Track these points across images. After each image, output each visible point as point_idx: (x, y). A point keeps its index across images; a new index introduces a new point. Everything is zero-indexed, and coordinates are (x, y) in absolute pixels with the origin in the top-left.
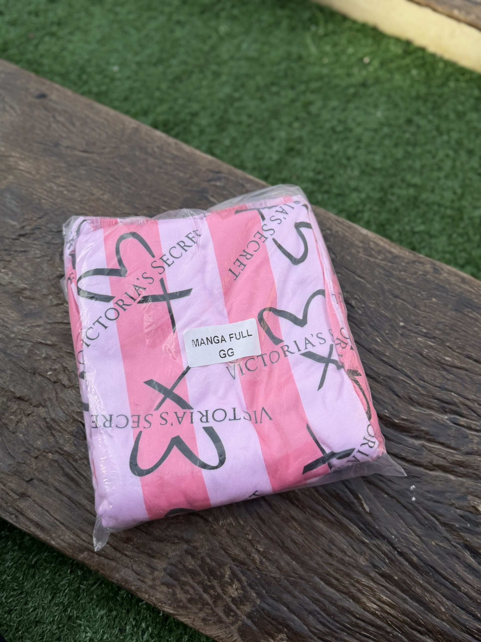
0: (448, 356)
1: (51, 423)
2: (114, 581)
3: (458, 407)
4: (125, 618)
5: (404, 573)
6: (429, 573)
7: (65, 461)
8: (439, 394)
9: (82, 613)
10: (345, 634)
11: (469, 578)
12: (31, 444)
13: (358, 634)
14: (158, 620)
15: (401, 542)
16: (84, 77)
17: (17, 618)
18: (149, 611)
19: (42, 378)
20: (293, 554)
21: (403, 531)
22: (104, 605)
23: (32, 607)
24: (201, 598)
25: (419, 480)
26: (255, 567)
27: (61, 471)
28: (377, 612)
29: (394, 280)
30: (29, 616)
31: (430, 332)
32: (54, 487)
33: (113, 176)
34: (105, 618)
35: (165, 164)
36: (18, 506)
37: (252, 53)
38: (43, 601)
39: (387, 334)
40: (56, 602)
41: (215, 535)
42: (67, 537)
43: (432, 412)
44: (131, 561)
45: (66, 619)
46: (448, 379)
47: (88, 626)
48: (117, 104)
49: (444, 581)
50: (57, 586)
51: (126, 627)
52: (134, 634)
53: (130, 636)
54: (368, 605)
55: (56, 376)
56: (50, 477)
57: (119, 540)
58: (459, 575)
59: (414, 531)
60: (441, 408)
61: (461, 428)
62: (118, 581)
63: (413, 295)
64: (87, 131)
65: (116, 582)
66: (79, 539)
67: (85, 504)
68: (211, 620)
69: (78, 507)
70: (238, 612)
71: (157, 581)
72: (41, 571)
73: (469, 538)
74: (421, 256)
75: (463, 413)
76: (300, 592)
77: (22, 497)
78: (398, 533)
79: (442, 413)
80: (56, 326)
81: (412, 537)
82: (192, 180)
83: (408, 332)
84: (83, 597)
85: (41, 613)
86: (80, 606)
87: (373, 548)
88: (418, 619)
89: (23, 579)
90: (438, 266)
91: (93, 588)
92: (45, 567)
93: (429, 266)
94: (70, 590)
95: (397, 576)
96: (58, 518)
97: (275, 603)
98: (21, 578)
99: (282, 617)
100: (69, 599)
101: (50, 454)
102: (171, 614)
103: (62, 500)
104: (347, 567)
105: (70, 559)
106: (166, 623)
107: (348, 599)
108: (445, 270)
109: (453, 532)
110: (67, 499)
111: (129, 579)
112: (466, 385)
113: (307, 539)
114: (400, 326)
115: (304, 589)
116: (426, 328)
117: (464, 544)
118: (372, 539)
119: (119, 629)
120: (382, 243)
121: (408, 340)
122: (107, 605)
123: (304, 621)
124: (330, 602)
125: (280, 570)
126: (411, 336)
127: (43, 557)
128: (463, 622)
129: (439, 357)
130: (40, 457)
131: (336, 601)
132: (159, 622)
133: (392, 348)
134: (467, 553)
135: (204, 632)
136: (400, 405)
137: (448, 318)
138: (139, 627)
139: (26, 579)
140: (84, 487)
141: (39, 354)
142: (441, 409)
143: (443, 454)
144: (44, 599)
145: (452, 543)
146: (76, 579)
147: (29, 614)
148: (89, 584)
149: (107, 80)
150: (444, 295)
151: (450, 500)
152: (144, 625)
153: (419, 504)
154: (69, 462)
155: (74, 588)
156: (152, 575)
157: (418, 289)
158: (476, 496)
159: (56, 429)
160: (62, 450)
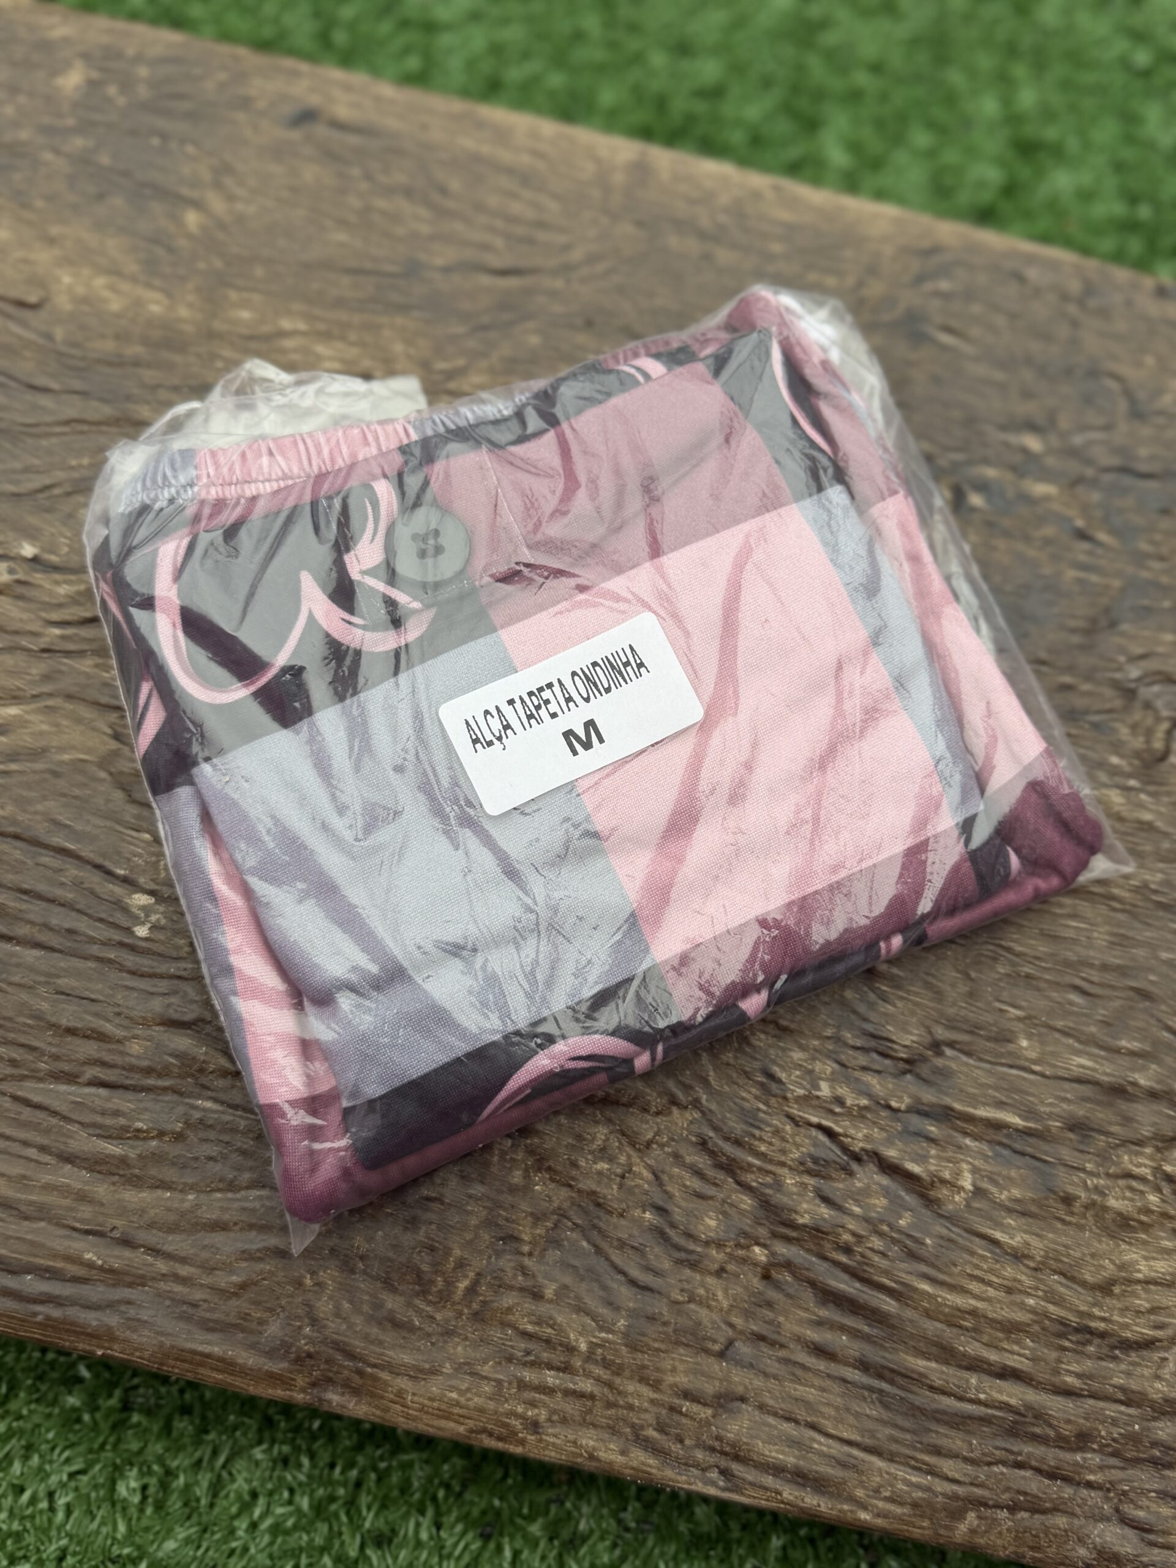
1: (729, 1151)
7: (814, 1258)
27: (811, 1292)
32: (806, 1345)
36: (719, 1438)
44: (1108, 1499)
56: (781, 1318)
66: (939, 1480)
69: (902, 1388)
77: (721, 1406)
96: (855, 1437)
110: (859, 1372)
111: (1122, 1551)
159: (750, 1165)
160: (792, 1225)
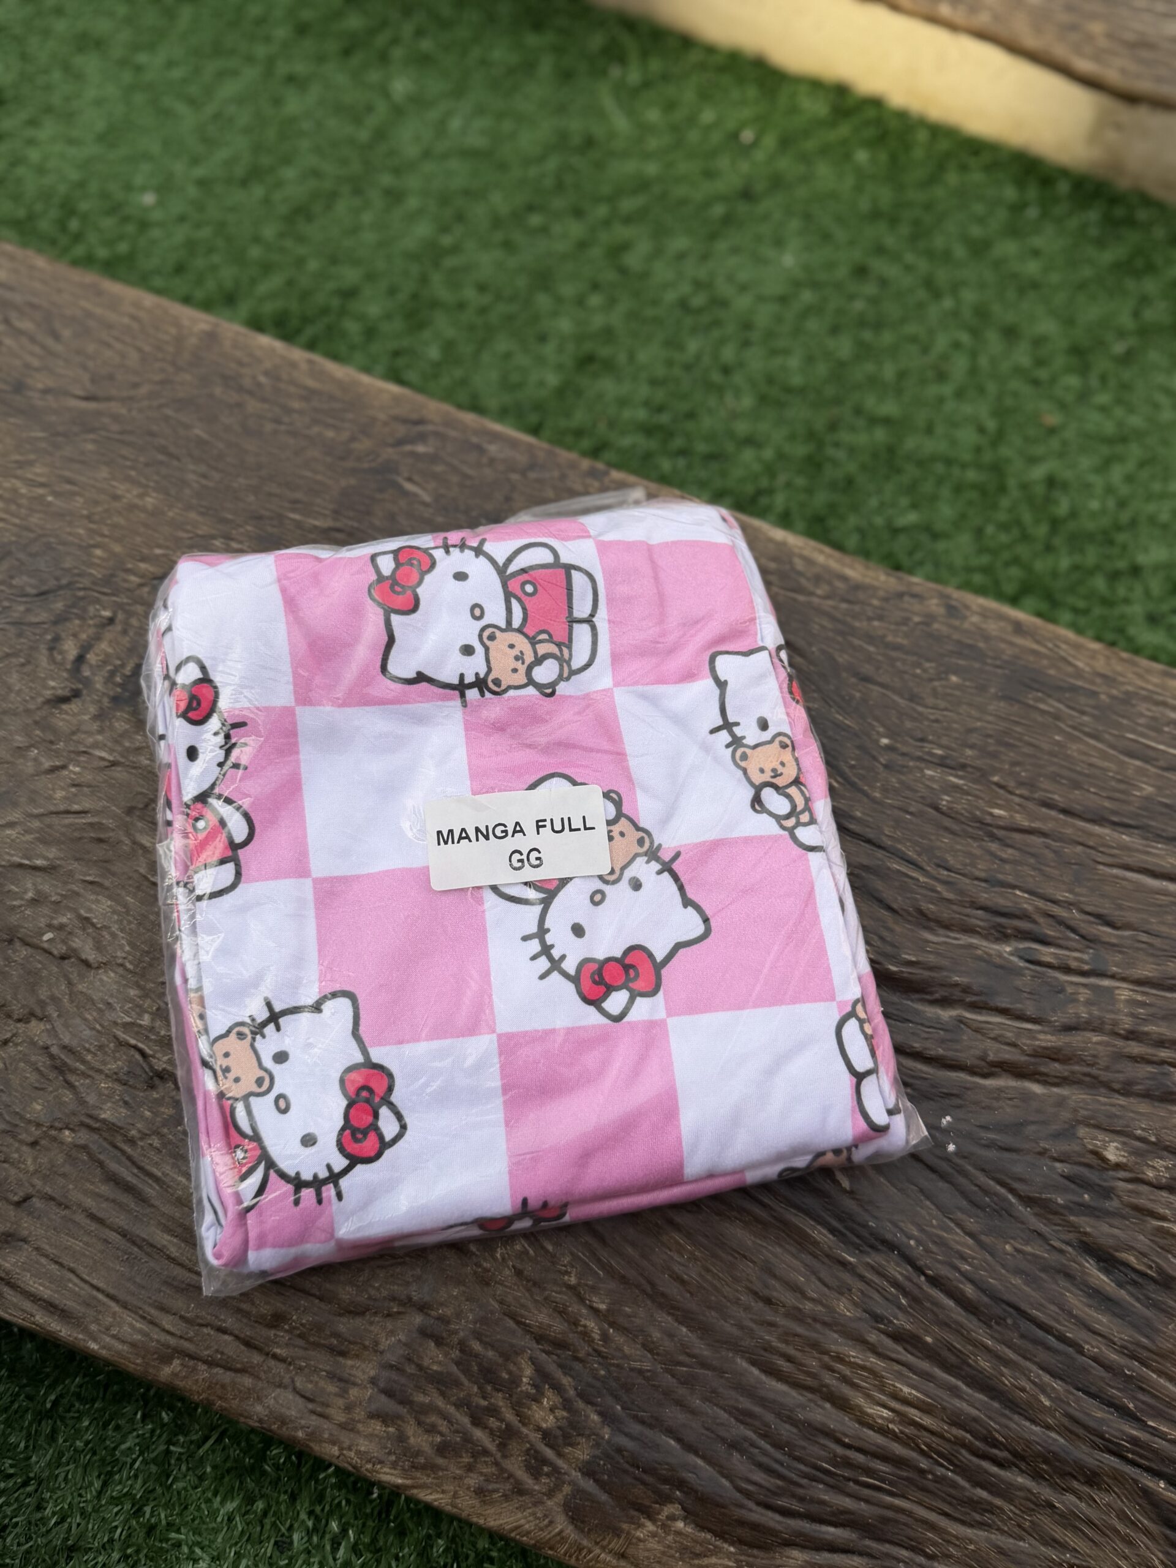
0: (1000, 807)
1: (63, 1057)
2: (251, 1423)
3: (1035, 922)
4: (286, 1513)
5: (947, 1325)
6: (1005, 1320)
7: (105, 1144)
8: (985, 895)
9: (180, 1514)
10: (821, 1486)
11: (1099, 1322)
12: (17, 1113)
13: (851, 1484)
14: (368, 1510)
15: (932, 1252)
16: (74, 225)
17: (19, 1545)
18: (344, 1491)
19: (30, 950)
20: (678, 1309)
21: (932, 1226)
22: (233, 1488)
23: (54, 1513)
24: (467, 1439)
25: (959, 1102)
26: (590, 1350)
27: (98, 1171)
28: (891, 1426)
29: (856, 642)
30: (50, 1538)
31: (954, 754)
32: (85, 1210)
33: (163, 450)
34: (238, 1519)
35: (289, 411)
37: (476, 140)
38: (80, 1495)
39: (852, 767)
40: (114, 1494)
41: (488, 1284)
42: (126, 1328)
43: (974, 941)
44: (288, 1371)
45: (142, 1535)
46: (1002, 860)
47: (198, 1544)
48: (158, 282)
49: (1040, 1333)
50: (113, 1455)
51: (291, 1537)
52: (313, 1551)
53: (303, 1556)
54: (870, 1411)
55: (63, 942)
56: (71, 1186)
57: (256, 1322)
58: (1075, 1317)
59: (958, 1225)
60: (994, 927)
61: (1044, 969)
62: (260, 1421)
63: (905, 672)
64: (91, 348)
65: (257, 1424)
66: (157, 1330)
67: (165, 1243)
68: (496, 1491)
69: (147, 1254)
70: (560, 1463)
71: (358, 1410)
72: (70, 1422)
73: (1092, 1227)
74: (915, 579)
75: (1046, 935)
76: (705, 1399)
77: (6, 1242)
78: (922, 1230)
79: (997, 940)
80: (55, 820)
81: (957, 1238)
82: (356, 446)
83: (900, 758)
84: (180, 1475)
85: (79, 1525)
86: (174, 1499)
87: (869, 1275)
88: (987, 1429)
89: (26, 1447)
90: (956, 600)
91: (201, 1452)
92: (78, 1411)
93: (935, 601)
94: (145, 1462)
95: (928, 1333)
96: (101, 1285)
97: (648, 1432)
98: (22, 1445)
99: (667, 1464)
100: (144, 1483)
101: (67, 1132)
102: (398, 1487)
103: (106, 1241)
104: (809, 1324)
105: (140, 1385)
106: (388, 1515)
107: (820, 1402)
108: (974, 608)
109: (1051, 1217)
110: (119, 1237)
111: (288, 1413)
112: (1048, 869)
113: (708, 1270)
114: (881, 747)
115: (714, 1391)
116: (941, 746)
117: (1082, 1242)
118: (861, 1251)
119: (276, 1543)
120: (821, 559)
121: (903, 778)
122: (240, 1489)
123: (721, 1466)
124: (779, 1415)
125: (650, 1351)
126: (907, 767)
127: (73, 1389)
128: (1092, 1424)
129: (978, 808)
130: (43, 1142)
131: (791, 1411)
132: (372, 1512)
133: (865, 800)
134: (1088, 1262)
135: (482, 1522)
136: (898, 929)
137: (990, 718)
138: (324, 1532)
139: (34, 1447)
140: (157, 1203)
141: (16, 893)
142: (993, 931)
143: (1009, 1034)
144: (83, 1492)
145: (1052, 1242)
146: (158, 1431)
147: (49, 1531)
148: (192, 1442)
149: (130, 229)
150: (977, 665)
151: (1037, 1143)
152: (334, 1526)
153: (965, 1157)
154: (116, 1147)
155: (155, 1454)
156: (343, 1397)
157: (915, 658)
158: (1098, 1127)
159: (76, 1069)
160: (96, 1119)
